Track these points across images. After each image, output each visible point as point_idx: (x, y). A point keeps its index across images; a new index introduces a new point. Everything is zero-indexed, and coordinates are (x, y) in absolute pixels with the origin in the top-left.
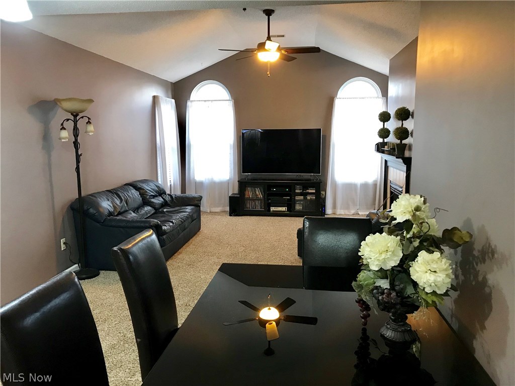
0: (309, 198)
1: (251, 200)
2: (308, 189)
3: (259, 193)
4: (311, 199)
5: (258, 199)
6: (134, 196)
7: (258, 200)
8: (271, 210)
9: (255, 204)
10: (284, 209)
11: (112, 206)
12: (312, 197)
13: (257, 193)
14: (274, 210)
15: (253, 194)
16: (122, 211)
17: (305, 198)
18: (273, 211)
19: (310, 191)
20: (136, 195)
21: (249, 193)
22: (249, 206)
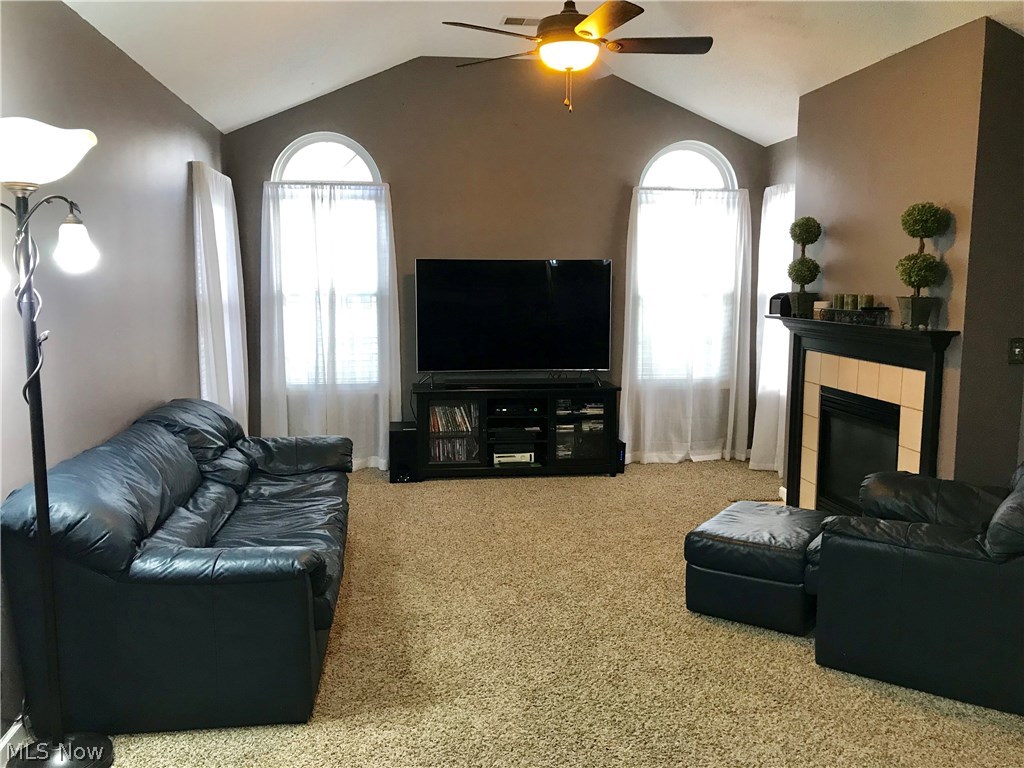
0: (586, 427)
1: (442, 438)
2: (585, 407)
3: (463, 420)
4: (591, 430)
5: (460, 435)
6: (180, 458)
7: (462, 438)
8: (496, 461)
9: (454, 447)
10: (525, 457)
11: (136, 502)
12: (593, 426)
13: (459, 419)
14: (503, 460)
15: (447, 422)
16: (165, 511)
17: (578, 429)
18: (500, 463)
19: (589, 412)
20: (183, 453)
21: (439, 420)
22: (440, 452)
